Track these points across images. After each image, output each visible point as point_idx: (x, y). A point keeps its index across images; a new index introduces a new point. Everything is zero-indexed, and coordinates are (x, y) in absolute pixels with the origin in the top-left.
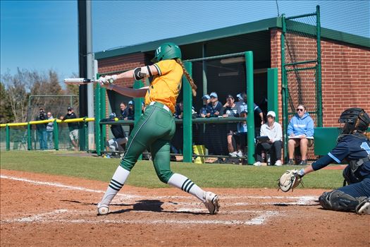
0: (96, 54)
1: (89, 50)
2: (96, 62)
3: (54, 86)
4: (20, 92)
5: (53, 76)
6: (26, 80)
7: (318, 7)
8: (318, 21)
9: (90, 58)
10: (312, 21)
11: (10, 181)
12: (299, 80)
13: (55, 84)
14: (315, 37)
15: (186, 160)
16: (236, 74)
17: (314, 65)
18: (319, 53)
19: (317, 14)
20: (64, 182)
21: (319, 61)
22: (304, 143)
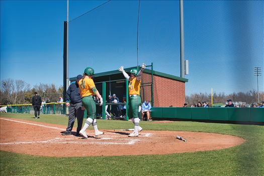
0: (70, 78)
1: (67, 77)
2: (70, 82)
3: (53, 90)
4: (41, 92)
5: (53, 86)
6: (43, 87)
7: (152, 63)
8: (152, 69)
9: (67, 80)
10: (150, 68)
11: (38, 126)
12: (143, 89)
13: (54, 89)
14: (151, 74)
15: (104, 118)
16: (122, 87)
17: (150, 84)
18: (152, 80)
19: (152, 66)
20: (58, 127)
21: (152, 83)
22: (148, 113)
